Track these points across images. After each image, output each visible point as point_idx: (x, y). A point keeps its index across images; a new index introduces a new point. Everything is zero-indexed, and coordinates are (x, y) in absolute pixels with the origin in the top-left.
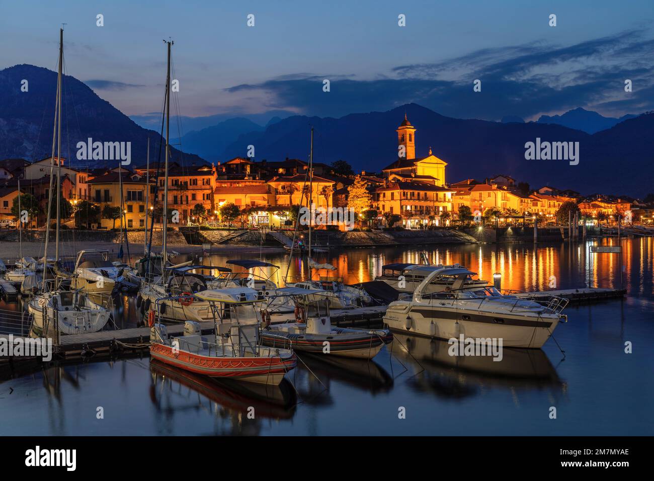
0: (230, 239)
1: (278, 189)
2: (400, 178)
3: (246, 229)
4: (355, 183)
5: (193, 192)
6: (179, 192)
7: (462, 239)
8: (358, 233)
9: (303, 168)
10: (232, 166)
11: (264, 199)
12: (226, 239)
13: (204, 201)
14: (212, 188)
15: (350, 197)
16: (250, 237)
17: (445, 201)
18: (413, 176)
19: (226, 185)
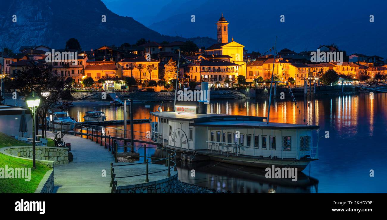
0: (87, 98)
1: (123, 66)
2: (204, 58)
3: (98, 91)
4: (169, 63)
5: (73, 69)
6: (64, 69)
7: (236, 96)
8: (166, 93)
9: (158, 48)
10: (101, 51)
11: (114, 73)
12: (84, 97)
13: (79, 74)
14: (83, 67)
15: (166, 71)
16: (99, 96)
17: (233, 71)
18: (214, 56)
19: (92, 65)
